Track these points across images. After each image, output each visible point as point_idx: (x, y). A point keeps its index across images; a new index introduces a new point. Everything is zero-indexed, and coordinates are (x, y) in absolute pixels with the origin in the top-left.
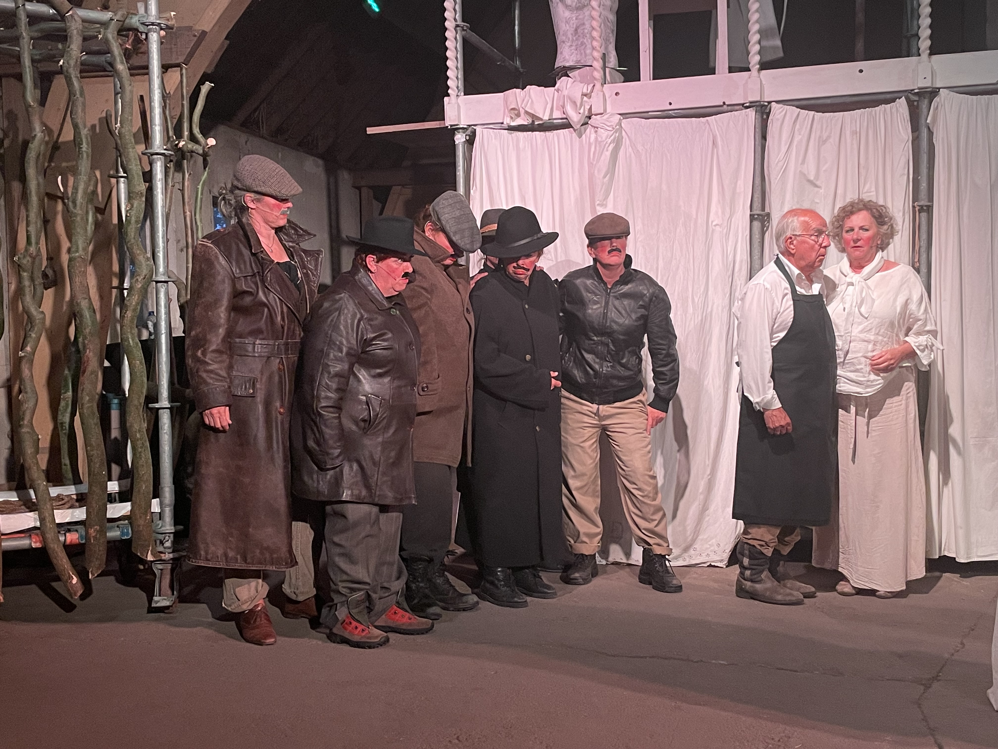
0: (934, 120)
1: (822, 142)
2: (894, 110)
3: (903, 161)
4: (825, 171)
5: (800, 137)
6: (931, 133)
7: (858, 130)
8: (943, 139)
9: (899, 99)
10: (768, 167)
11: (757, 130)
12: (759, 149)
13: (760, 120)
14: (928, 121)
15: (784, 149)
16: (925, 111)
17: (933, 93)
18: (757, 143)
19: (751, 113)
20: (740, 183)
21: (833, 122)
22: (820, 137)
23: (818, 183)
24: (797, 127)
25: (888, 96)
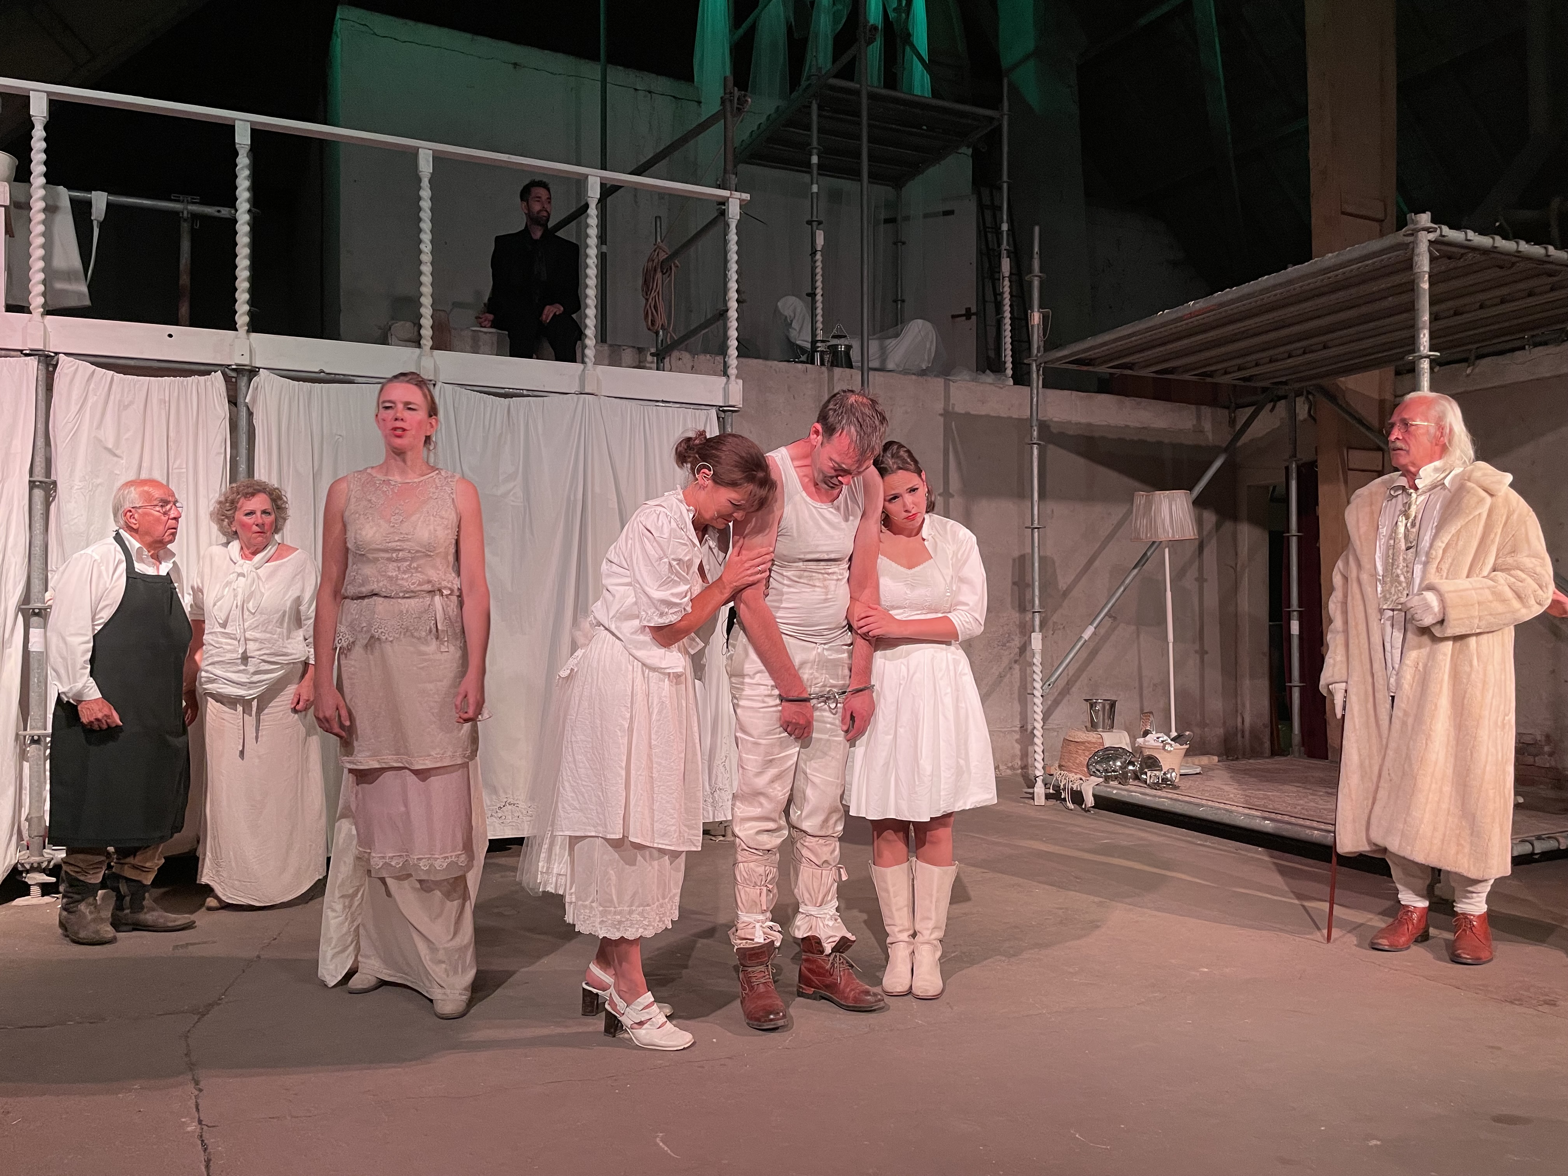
0: (254, 400)
1: (123, 407)
2: (209, 383)
3: (220, 438)
4: (126, 439)
5: (95, 398)
6: (250, 414)
7: (167, 399)
8: (262, 421)
9: (215, 372)
10: (54, 427)
11: (40, 383)
12: (42, 405)
13: (44, 371)
14: (247, 401)
15: (74, 409)
16: (244, 389)
17: (253, 372)
18: (39, 398)
19: (33, 362)
20: (17, 443)
21: (137, 386)
22: (120, 401)
23: (117, 452)
24: (92, 386)
25: (202, 368)
